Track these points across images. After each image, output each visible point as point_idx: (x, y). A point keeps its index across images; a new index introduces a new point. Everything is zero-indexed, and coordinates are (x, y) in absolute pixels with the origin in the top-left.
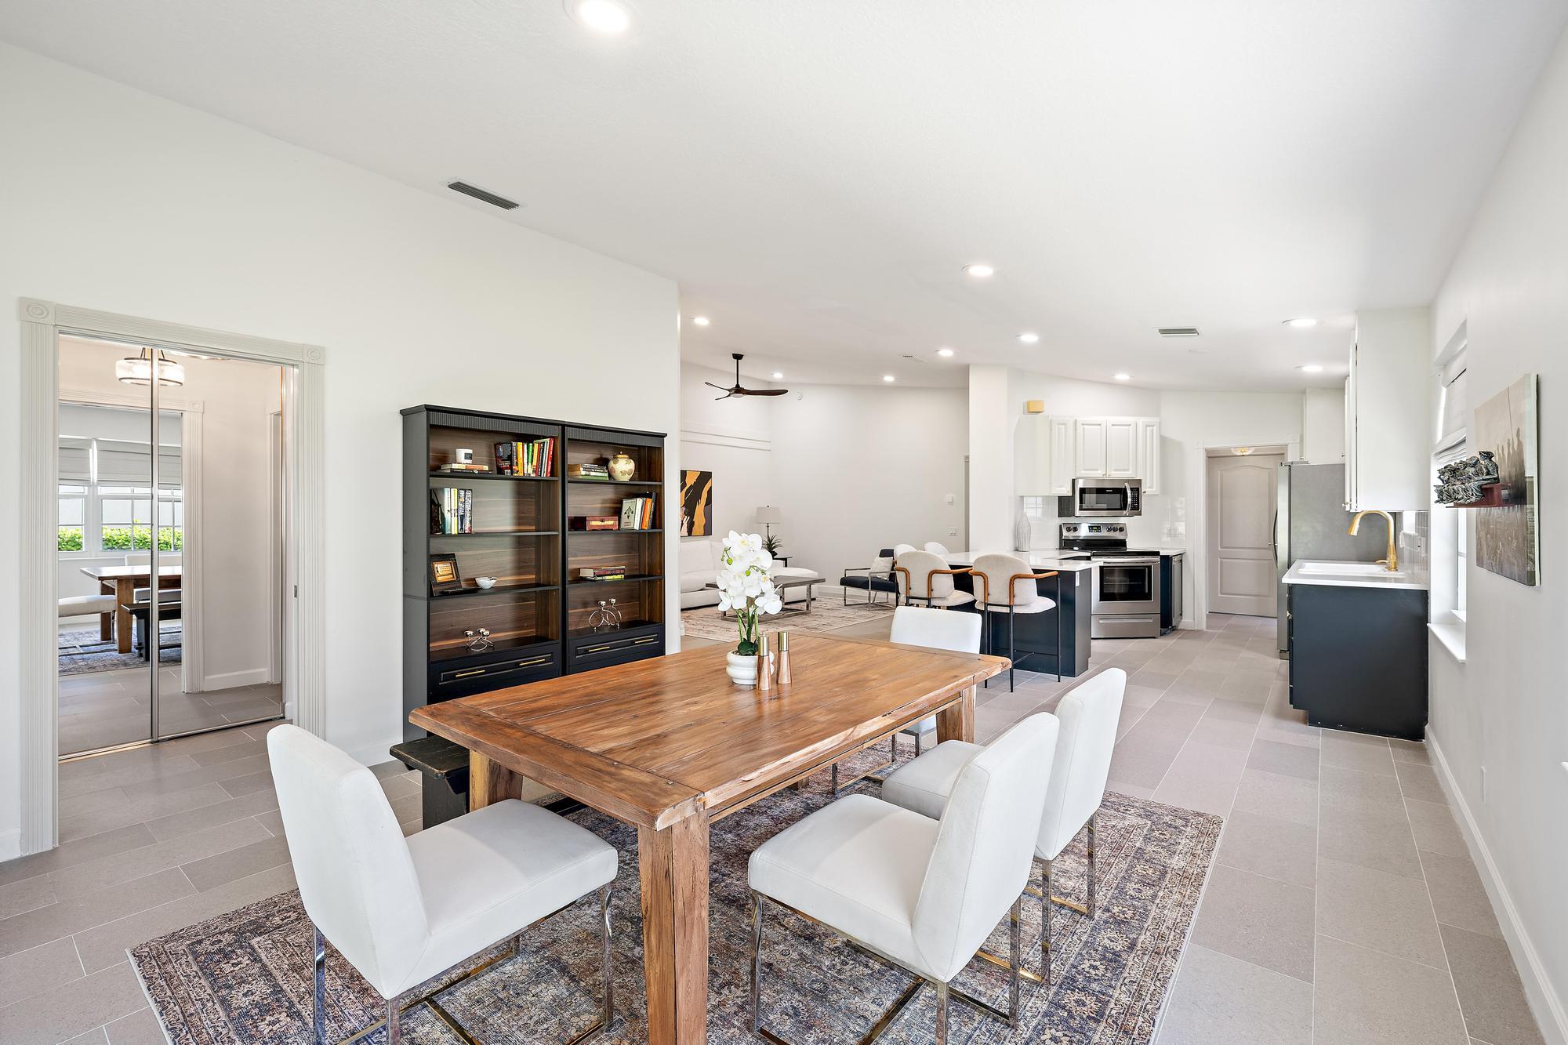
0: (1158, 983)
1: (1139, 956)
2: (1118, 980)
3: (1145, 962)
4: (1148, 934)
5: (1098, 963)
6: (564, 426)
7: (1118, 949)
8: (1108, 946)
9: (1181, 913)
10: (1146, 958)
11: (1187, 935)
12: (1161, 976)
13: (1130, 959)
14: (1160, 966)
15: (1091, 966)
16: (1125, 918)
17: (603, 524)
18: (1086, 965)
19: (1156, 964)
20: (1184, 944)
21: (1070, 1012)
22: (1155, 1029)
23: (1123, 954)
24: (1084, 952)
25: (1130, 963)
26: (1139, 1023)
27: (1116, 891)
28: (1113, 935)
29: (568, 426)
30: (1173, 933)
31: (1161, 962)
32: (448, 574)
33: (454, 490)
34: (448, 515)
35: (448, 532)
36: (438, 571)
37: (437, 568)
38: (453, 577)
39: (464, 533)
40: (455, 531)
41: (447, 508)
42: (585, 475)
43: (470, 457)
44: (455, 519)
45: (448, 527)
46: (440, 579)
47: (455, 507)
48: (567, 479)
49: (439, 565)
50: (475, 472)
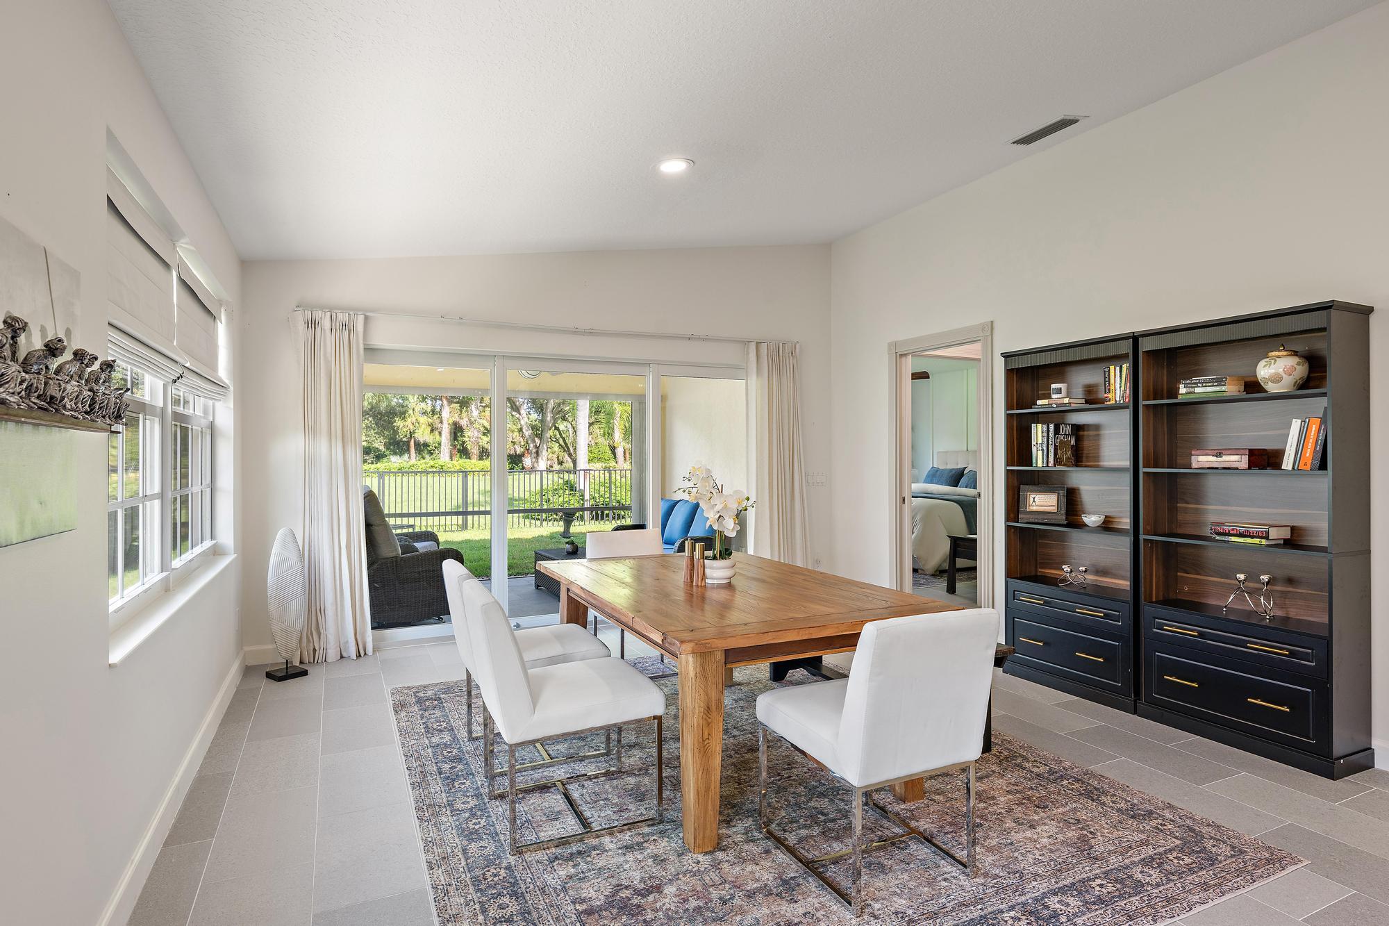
0: (430, 839)
1: (455, 848)
2: (456, 826)
3: (448, 847)
4: (462, 869)
5: (477, 827)
6: (1135, 338)
7: (472, 844)
8: (481, 842)
9: (449, 909)
10: (449, 851)
11: (431, 890)
12: (431, 845)
13: (459, 843)
14: (436, 850)
15: (479, 823)
16: (489, 871)
17: (1219, 459)
18: (483, 822)
19: (439, 851)
20: (429, 879)
21: (467, 796)
22: (416, 816)
23: (467, 843)
24: (492, 828)
25: (457, 840)
26: (426, 813)
27: (519, 891)
28: (486, 852)
29: (1143, 336)
30: (443, 883)
31: (436, 854)
32: (1050, 506)
33: (1039, 426)
34: (1034, 449)
35: (1034, 465)
36: (1034, 501)
37: (1034, 498)
38: (1054, 509)
39: (1047, 466)
40: (1040, 464)
41: (1034, 443)
42: (1186, 393)
43: (1059, 391)
44: (1040, 453)
45: (1034, 461)
46: (1034, 508)
47: (1040, 441)
48: (1142, 403)
49: (1038, 496)
50: (1054, 406)
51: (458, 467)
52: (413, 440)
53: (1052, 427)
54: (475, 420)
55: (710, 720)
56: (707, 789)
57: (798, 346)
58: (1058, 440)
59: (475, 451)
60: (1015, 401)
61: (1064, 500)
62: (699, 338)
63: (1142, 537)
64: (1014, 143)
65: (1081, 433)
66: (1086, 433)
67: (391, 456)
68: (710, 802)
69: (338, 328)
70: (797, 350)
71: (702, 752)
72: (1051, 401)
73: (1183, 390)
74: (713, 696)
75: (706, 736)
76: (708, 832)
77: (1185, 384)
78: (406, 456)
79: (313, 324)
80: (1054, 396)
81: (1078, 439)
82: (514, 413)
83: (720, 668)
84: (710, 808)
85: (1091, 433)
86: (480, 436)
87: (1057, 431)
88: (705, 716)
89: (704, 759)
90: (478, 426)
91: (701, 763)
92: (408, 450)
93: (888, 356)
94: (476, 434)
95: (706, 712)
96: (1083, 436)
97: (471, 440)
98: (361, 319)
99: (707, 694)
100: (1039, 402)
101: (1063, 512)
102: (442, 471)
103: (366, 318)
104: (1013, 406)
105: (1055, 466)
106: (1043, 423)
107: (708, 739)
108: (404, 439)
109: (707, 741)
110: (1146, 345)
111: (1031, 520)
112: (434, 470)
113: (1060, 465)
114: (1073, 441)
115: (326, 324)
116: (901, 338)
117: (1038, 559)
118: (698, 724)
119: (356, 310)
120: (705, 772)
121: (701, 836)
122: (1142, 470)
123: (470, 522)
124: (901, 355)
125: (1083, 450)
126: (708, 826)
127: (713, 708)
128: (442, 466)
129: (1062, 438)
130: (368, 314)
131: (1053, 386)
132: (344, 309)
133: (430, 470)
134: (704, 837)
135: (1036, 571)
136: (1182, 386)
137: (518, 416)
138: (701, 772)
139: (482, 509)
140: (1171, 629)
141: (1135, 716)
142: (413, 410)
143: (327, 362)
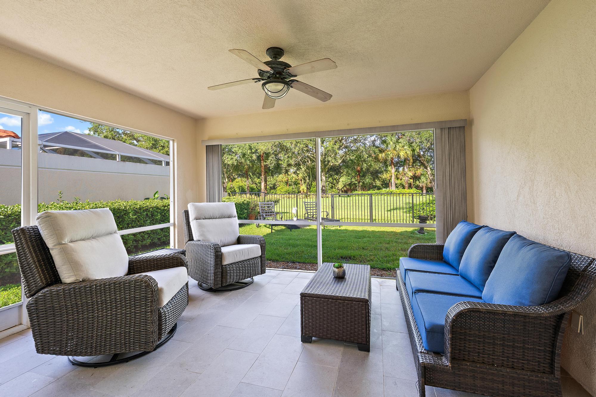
54: (406, 173)
59: (407, 186)
82: (425, 170)
86: (409, 179)
90: (407, 175)
94: (407, 178)
97: (405, 181)
102: (391, 193)
137: (427, 171)
142: (390, 172)
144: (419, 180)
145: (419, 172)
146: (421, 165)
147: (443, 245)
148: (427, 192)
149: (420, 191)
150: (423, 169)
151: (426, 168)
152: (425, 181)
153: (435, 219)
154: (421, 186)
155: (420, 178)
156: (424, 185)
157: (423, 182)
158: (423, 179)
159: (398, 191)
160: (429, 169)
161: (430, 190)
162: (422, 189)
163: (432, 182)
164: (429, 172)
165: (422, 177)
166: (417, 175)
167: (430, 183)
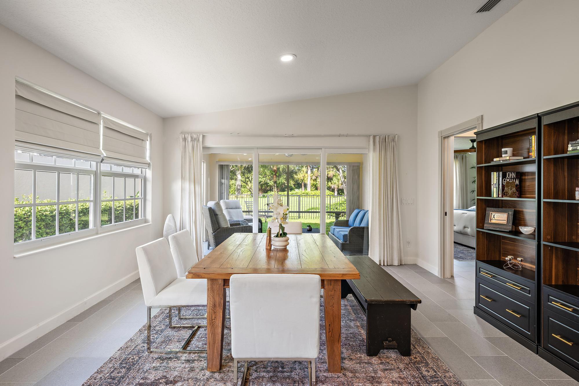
6: (539, 117)
28: (142, 349)
29: (544, 115)
32: (503, 220)
33: (495, 173)
34: (492, 187)
35: (492, 196)
36: (494, 217)
37: (494, 215)
38: (505, 222)
39: (498, 197)
40: (495, 196)
41: (492, 183)
42: (573, 150)
43: (506, 152)
44: (495, 189)
45: (492, 194)
46: (493, 221)
47: (495, 183)
48: (543, 157)
49: (496, 214)
50: (501, 161)
51: (313, 194)
52: (303, 183)
53: (501, 173)
55: (215, 311)
56: (214, 343)
57: (396, 136)
58: (505, 182)
60: (484, 159)
61: (511, 217)
62: (343, 136)
63: (543, 243)
64: (477, 12)
65: (524, 177)
66: (526, 177)
67: (296, 189)
68: (215, 349)
69: (193, 140)
70: (396, 139)
71: (211, 325)
72: (501, 159)
73: (570, 148)
74: (217, 300)
75: (213, 318)
76: (214, 363)
77: (571, 144)
78: (301, 189)
79: (185, 139)
80: (503, 156)
81: (521, 181)
82: (337, 172)
83: (221, 287)
84: (215, 351)
85: (530, 177)
87: (504, 176)
88: (213, 309)
89: (212, 330)
91: (211, 330)
92: (302, 187)
93: (438, 138)
95: (214, 307)
96: (525, 179)
98: (201, 137)
99: (214, 298)
100: (495, 160)
101: (511, 224)
103: (204, 136)
104: (482, 162)
105: (502, 197)
106: (496, 171)
107: (215, 319)
108: (300, 183)
109: (214, 320)
110: (546, 121)
111: (490, 228)
112: (304, 194)
113: (506, 196)
114: (517, 182)
115: (190, 139)
116: (444, 128)
117: (501, 251)
118: (210, 312)
119: (200, 133)
120: (213, 335)
121: (211, 363)
122: (543, 200)
123: (301, 215)
124: (445, 138)
125: (525, 188)
126: (215, 360)
127: (218, 305)
128: (307, 193)
129: (508, 180)
130: (204, 134)
131: (503, 150)
132: (195, 133)
133: (303, 195)
134: (212, 365)
135: (500, 257)
136: (569, 146)
137: (339, 173)
138: (211, 334)
139: (315, 211)
140: (557, 305)
141: (537, 355)
142: (303, 171)
143: (189, 153)
144: (331, 182)
145: (331, 174)
146: (334, 167)
147: (348, 220)
148: (338, 194)
149: (332, 193)
150: (336, 171)
151: (338, 171)
152: (336, 182)
153: (345, 216)
154: (333, 188)
155: (332, 179)
156: (336, 187)
157: (336, 184)
158: (335, 180)
159: (313, 193)
160: (341, 171)
161: (341, 192)
162: (333, 190)
163: (343, 183)
164: (341, 174)
165: (334, 179)
166: (329, 176)
167: (342, 184)
